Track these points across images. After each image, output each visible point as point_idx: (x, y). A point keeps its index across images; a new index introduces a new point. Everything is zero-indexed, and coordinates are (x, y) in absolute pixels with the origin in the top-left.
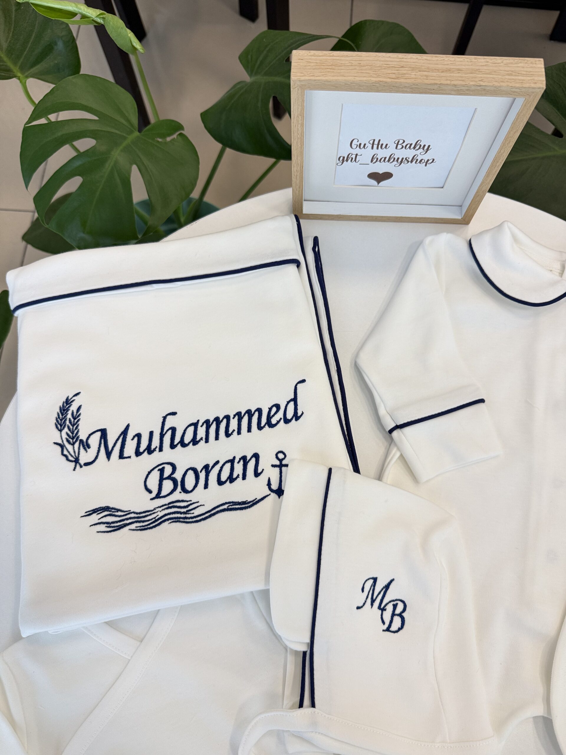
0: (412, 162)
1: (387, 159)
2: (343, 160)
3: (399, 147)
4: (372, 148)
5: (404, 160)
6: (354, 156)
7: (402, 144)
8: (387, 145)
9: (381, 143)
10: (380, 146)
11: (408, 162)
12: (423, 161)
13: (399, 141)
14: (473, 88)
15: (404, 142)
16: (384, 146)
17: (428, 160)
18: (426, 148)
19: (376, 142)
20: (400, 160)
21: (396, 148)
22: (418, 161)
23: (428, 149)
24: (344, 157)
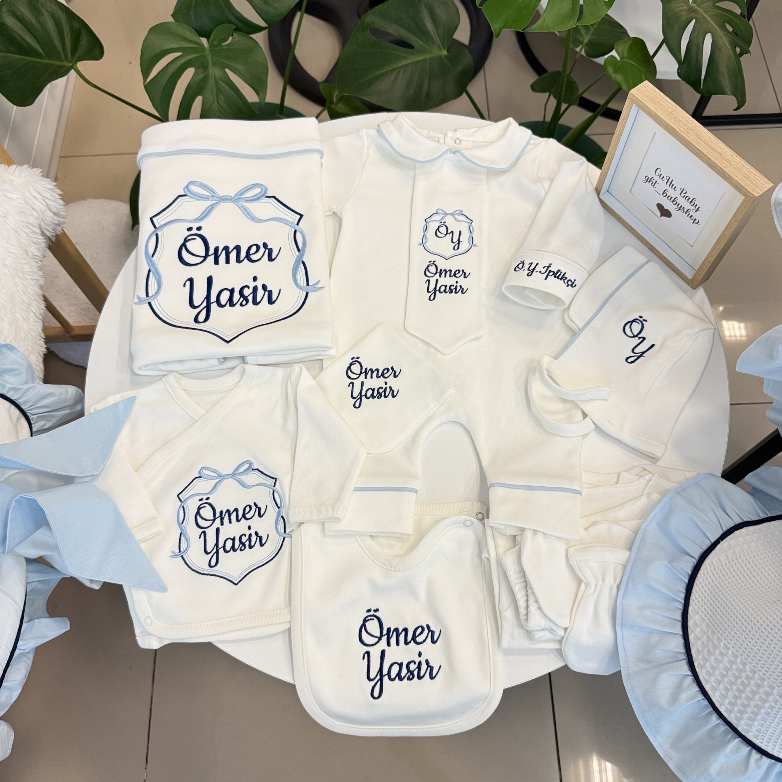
0: (686, 213)
1: (672, 200)
2: (648, 180)
3: (682, 195)
4: (667, 183)
5: (682, 208)
6: (654, 182)
7: (685, 194)
8: (675, 187)
9: (673, 183)
10: (671, 185)
11: (684, 212)
12: (692, 217)
13: (683, 190)
14: (718, 168)
15: (686, 193)
16: (673, 187)
17: (695, 220)
18: (697, 207)
19: (670, 180)
20: (679, 206)
21: (680, 194)
22: (689, 216)
23: (697, 210)
24: (648, 178)
